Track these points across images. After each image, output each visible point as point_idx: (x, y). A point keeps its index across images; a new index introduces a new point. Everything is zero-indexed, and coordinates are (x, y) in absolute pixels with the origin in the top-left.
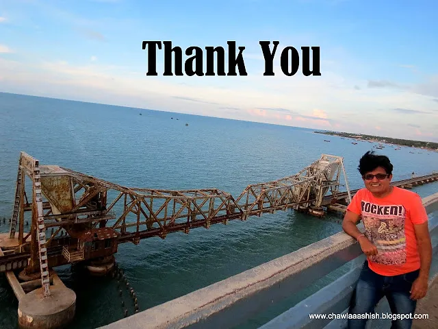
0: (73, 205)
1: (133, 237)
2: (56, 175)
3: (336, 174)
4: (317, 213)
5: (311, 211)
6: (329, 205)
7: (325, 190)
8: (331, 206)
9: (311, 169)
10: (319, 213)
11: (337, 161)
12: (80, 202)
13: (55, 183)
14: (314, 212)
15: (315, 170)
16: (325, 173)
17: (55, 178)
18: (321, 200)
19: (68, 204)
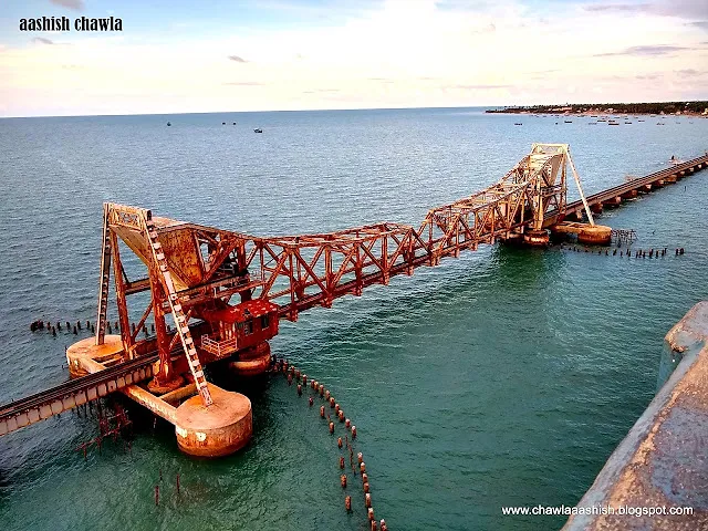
0: (203, 273)
1: (287, 312)
2: (175, 230)
3: (560, 173)
4: (538, 240)
5: (528, 238)
6: (556, 225)
7: (546, 201)
8: (558, 227)
9: (521, 171)
10: (542, 240)
11: (559, 152)
12: (211, 266)
13: (174, 242)
14: (533, 239)
15: (526, 172)
16: (544, 174)
17: (173, 234)
18: (541, 218)
19: (195, 272)
